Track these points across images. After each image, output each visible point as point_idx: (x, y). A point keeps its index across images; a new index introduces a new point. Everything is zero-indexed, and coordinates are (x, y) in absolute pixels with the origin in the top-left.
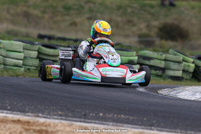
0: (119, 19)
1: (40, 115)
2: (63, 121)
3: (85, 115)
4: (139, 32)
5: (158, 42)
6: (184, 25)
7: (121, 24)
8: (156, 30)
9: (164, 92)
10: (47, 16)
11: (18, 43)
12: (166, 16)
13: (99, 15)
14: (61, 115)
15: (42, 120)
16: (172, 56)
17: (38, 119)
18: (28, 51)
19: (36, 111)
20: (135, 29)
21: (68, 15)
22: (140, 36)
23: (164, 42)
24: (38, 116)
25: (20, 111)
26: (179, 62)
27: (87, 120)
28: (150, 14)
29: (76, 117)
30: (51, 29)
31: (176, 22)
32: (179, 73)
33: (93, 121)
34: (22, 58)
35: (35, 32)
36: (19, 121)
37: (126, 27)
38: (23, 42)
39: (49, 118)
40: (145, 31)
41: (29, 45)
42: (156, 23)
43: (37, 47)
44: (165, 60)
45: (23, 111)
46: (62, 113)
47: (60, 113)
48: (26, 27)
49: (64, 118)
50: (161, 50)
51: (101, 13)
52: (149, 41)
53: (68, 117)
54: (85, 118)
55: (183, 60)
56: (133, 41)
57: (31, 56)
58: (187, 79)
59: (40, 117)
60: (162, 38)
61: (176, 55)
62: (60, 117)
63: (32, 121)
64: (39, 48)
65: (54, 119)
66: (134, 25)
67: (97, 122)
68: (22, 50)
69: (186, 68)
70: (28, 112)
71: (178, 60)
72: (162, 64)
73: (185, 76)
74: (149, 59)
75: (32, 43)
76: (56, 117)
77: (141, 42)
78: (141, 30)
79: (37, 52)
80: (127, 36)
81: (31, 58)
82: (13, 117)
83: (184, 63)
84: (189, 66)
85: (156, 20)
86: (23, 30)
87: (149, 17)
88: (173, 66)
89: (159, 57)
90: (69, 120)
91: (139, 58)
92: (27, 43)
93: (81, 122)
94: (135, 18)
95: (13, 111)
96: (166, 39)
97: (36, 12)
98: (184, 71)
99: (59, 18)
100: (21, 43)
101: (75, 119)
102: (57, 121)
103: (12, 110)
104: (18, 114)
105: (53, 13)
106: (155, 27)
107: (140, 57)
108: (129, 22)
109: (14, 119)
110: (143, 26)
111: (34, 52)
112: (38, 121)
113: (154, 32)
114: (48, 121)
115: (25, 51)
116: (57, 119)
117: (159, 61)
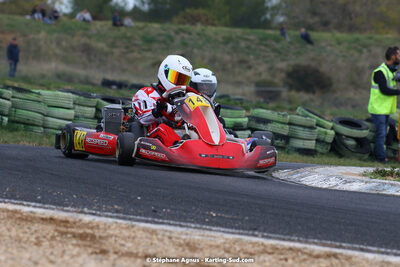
0: (227, 58)
1: (86, 210)
2: (119, 221)
3: (155, 211)
4: (257, 79)
5: (285, 93)
6: (324, 68)
7: (230, 66)
8: (283, 75)
9: (281, 175)
10: (116, 51)
11: (66, 94)
12: (299, 54)
13: (195, 51)
14: (117, 211)
15: (87, 218)
16: (300, 117)
17: (81, 216)
18: (81, 108)
19: (81, 204)
20: (250, 73)
21: (149, 50)
22: (258, 84)
23: (293, 93)
24: (82, 212)
25: (54, 204)
26: (311, 128)
27: (156, 220)
28: (275, 50)
29: (140, 215)
30: (124, 71)
31: (313, 64)
32: (311, 145)
33: (166, 221)
34: (72, 117)
35: (98, 76)
36: (52, 219)
37: (237, 70)
38: (73, 93)
39: (100, 215)
40: (265, 76)
41: (82, 98)
42: (282, 65)
43: (94, 102)
44: (290, 124)
45: (59, 203)
46: (120, 208)
47: (116, 207)
48: (85, 67)
49: (121, 215)
50: (288, 106)
51: (200, 48)
52: (271, 92)
53: (127, 214)
54: (154, 217)
55: (317, 125)
56: (248, 91)
57: (87, 115)
58: (322, 154)
59: (85, 213)
60: (291, 87)
61: (306, 116)
62: (115, 215)
63: (71, 220)
64: (98, 103)
65: (107, 216)
66: (250, 67)
67: (172, 222)
68: (71, 106)
69: (322, 137)
70: (67, 206)
71: (309, 124)
72: (285, 130)
73: (319, 149)
74: (266, 121)
75: (87, 96)
76: (109, 214)
77: (259, 93)
78: (260, 74)
79: (94, 109)
80: (238, 84)
81: (87, 118)
82: (44, 214)
83: (319, 128)
84: (326, 133)
85: (283, 60)
86: (81, 72)
87: (272, 55)
88: (301, 132)
89: (281, 119)
90: (130, 219)
91: (250, 120)
92: (80, 95)
93: (147, 222)
94: (252, 57)
95: (44, 203)
96: (298, 90)
97: (101, 45)
98: (317, 141)
99: (135, 55)
100: (70, 94)
101: (138, 217)
102: (110, 220)
103: (44, 201)
104: (53, 209)
105: (127, 47)
106: (282, 70)
107: (251, 118)
108: (242, 62)
109: (44, 216)
110: (262, 68)
111: (90, 109)
112: (80, 220)
113: (279, 79)
114: (97, 219)
115: (77, 107)
116: (111, 217)
117: (280, 125)
